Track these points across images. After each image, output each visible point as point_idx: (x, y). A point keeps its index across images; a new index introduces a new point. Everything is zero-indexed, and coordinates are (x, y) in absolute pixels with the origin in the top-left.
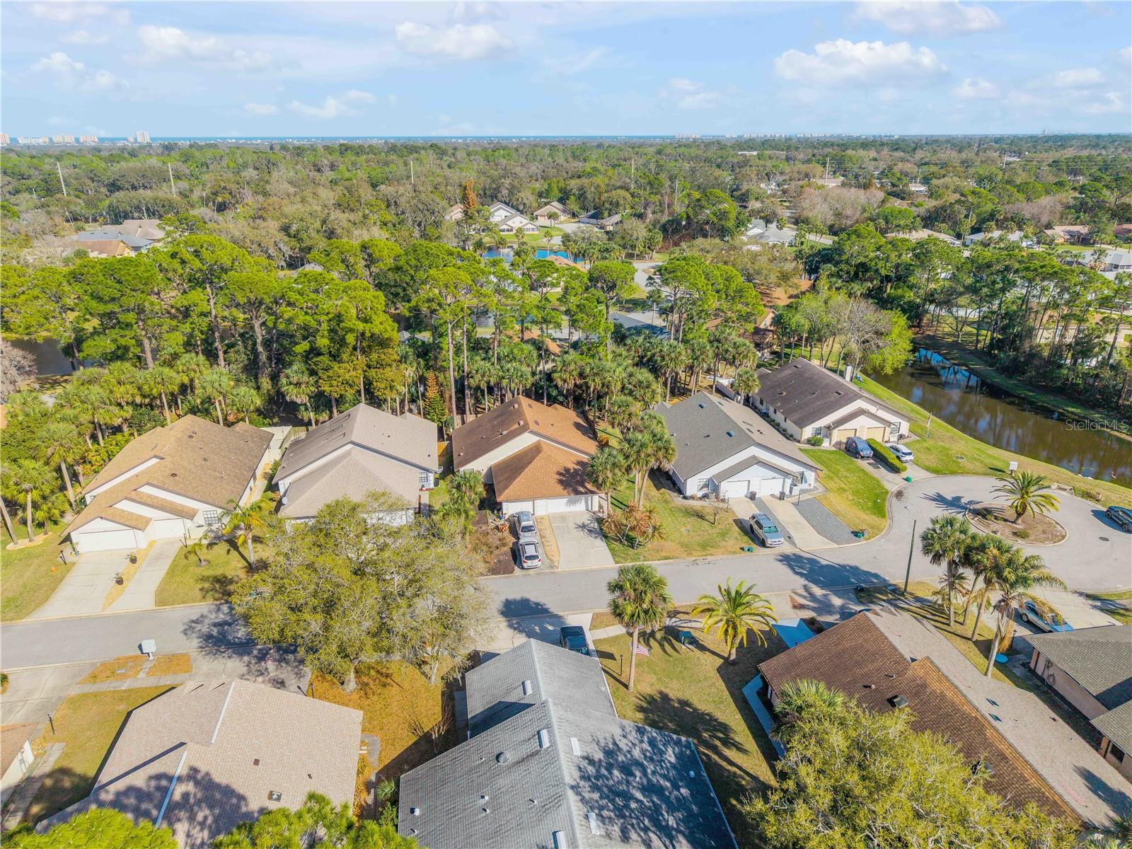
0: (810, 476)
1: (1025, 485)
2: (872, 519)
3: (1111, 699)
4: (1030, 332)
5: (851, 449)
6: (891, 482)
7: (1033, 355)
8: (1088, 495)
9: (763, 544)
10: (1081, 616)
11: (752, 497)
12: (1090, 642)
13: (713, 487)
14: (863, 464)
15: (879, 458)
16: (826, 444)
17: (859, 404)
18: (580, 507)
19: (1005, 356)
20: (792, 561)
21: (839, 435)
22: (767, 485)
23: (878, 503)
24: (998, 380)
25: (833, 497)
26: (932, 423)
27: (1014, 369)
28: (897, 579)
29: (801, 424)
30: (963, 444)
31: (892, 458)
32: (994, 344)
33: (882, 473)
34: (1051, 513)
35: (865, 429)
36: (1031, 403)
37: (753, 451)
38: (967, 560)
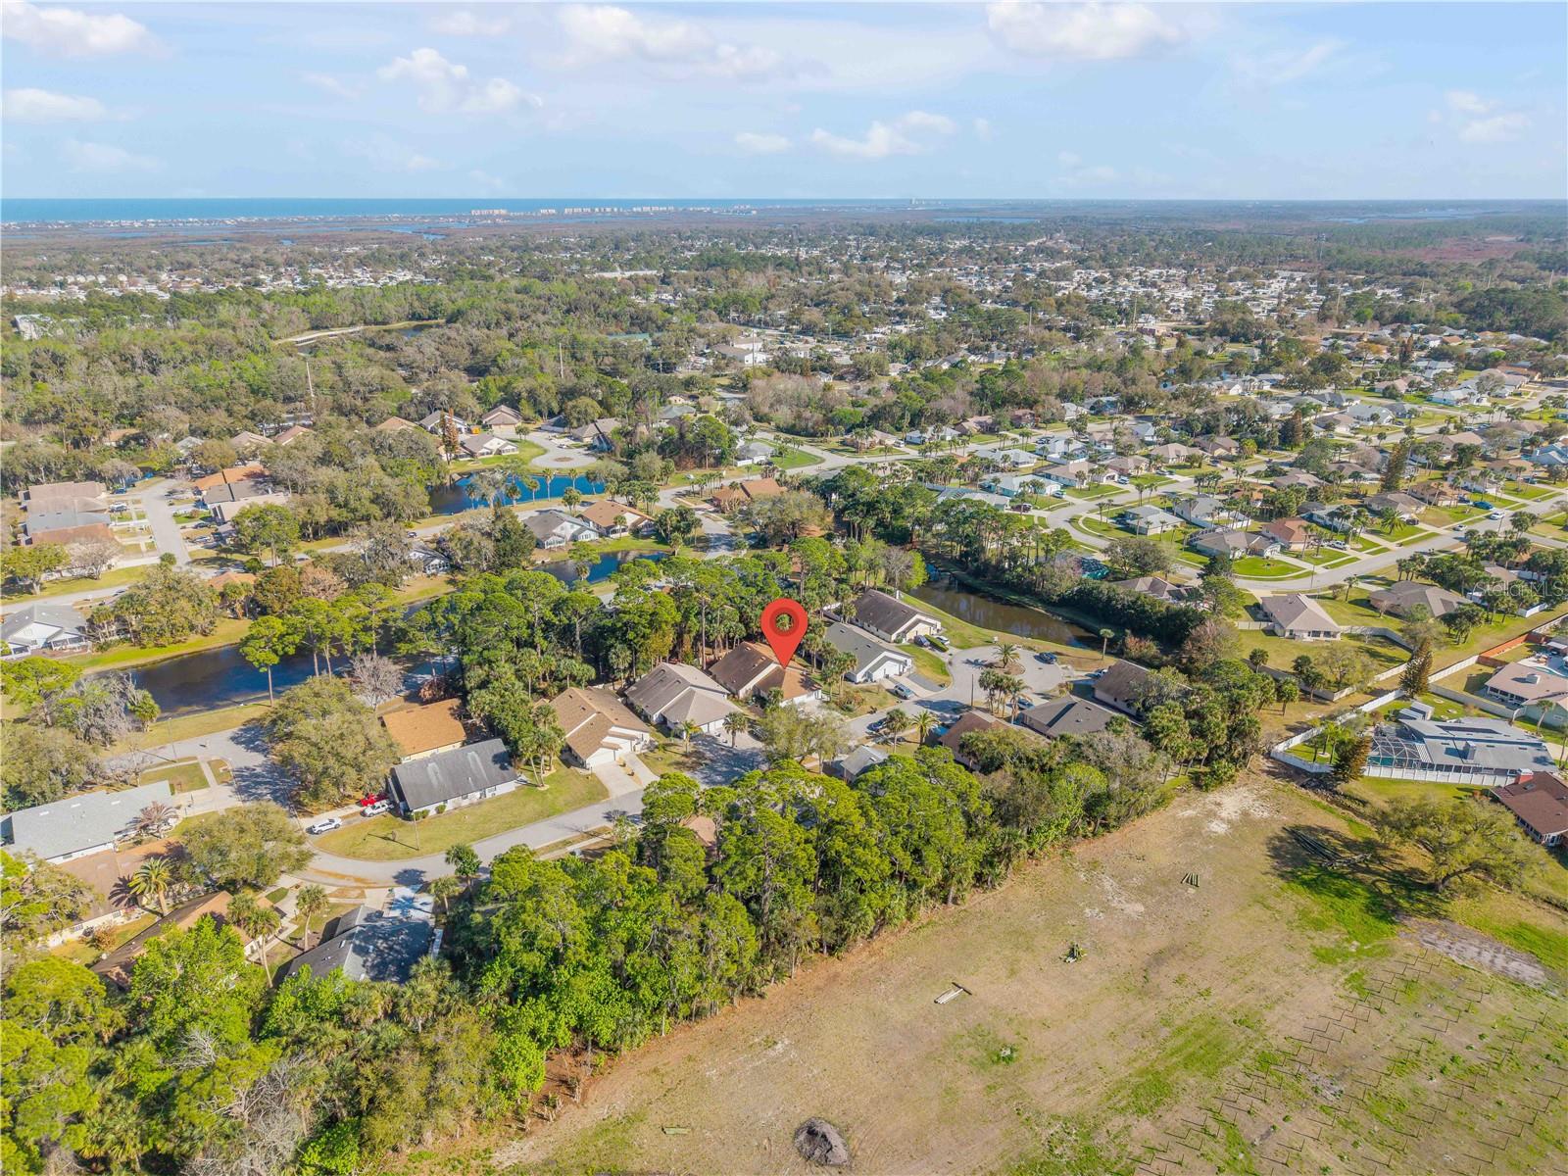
0: (909, 661)
1: (1006, 650)
2: (945, 678)
3: (1050, 725)
4: (983, 549)
5: (918, 642)
6: (944, 657)
7: (987, 563)
8: (1030, 649)
9: (905, 698)
10: (1038, 702)
11: (887, 677)
12: (1042, 708)
13: (869, 675)
14: (927, 649)
15: (934, 646)
16: (904, 642)
17: (917, 617)
18: (813, 697)
19: (973, 566)
20: (921, 703)
21: (911, 635)
22: (892, 669)
23: (942, 669)
24: (970, 580)
25: (923, 671)
26: (951, 619)
27: (977, 573)
28: (968, 702)
29: (890, 632)
30: (970, 630)
31: (939, 644)
32: (964, 555)
33: (937, 653)
34: (1018, 661)
35: (922, 630)
36: (992, 595)
37: (886, 653)
38: (997, 687)
